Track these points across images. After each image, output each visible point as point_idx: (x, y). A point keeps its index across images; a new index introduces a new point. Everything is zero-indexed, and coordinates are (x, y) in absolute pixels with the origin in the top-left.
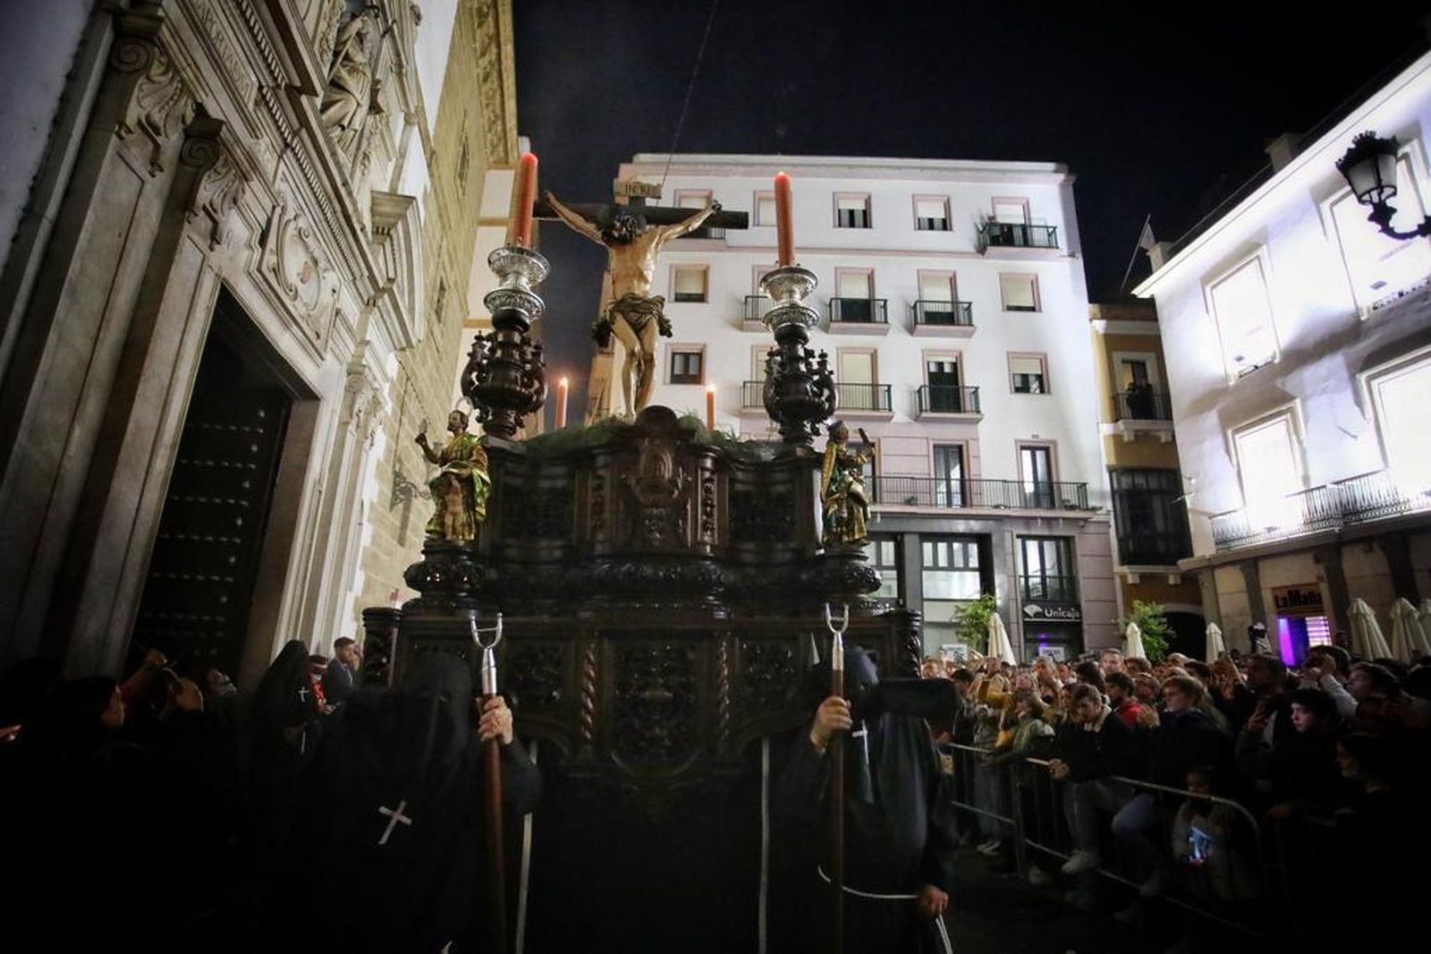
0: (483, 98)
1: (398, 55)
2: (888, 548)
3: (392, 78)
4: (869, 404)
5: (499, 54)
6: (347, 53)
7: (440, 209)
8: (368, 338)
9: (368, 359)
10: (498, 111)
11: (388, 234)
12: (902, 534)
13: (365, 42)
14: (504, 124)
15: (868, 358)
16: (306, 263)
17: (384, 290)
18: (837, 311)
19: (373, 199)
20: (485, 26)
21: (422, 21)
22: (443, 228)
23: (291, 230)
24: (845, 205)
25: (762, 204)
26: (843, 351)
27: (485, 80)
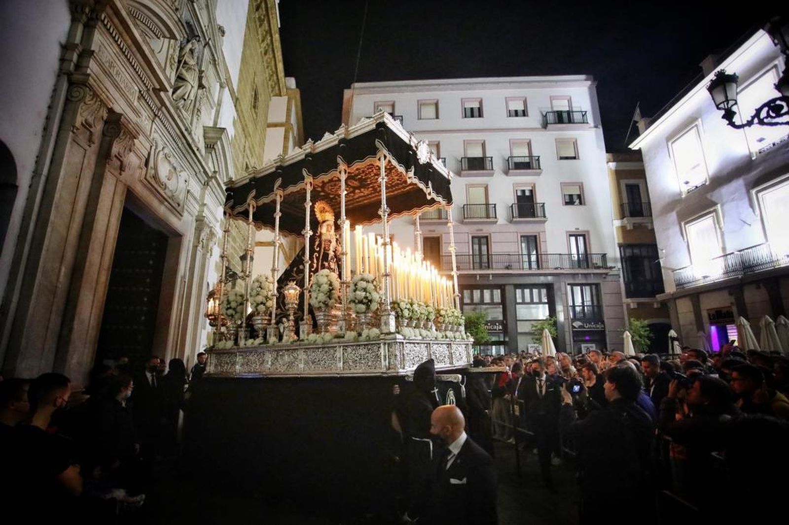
0: (265, 63)
1: (213, 55)
2: (497, 293)
3: (211, 67)
4: (484, 215)
5: (272, 40)
6: (185, 61)
7: (243, 128)
8: (205, 202)
9: (206, 213)
10: (274, 69)
11: (213, 148)
12: (505, 285)
13: (194, 54)
14: (277, 76)
15: (482, 190)
16: (170, 170)
17: (212, 177)
18: (465, 165)
19: (204, 130)
20: (263, 27)
21: (226, 34)
22: (246, 137)
23: (161, 155)
24: (468, 105)
25: (422, 107)
26: (469, 186)
27: (265, 54)
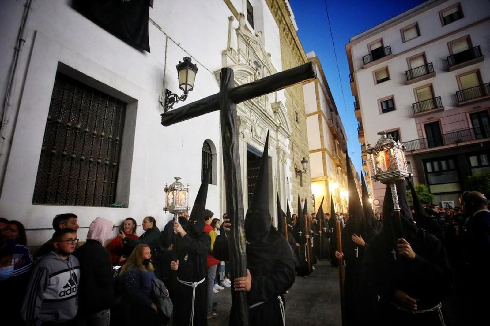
0: (294, 55)
5: (295, 42)
8: (279, 139)
9: (280, 144)
10: (300, 55)
11: (277, 112)
14: (302, 58)
15: (475, 74)
16: (261, 130)
17: (279, 127)
18: (452, 61)
19: (272, 105)
20: (289, 37)
21: (271, 55)
22: (292, 98)
23: (256, 125)
24: (447, 14)
25: (404, 33)
26: (458, 77)
27: (293, 50)
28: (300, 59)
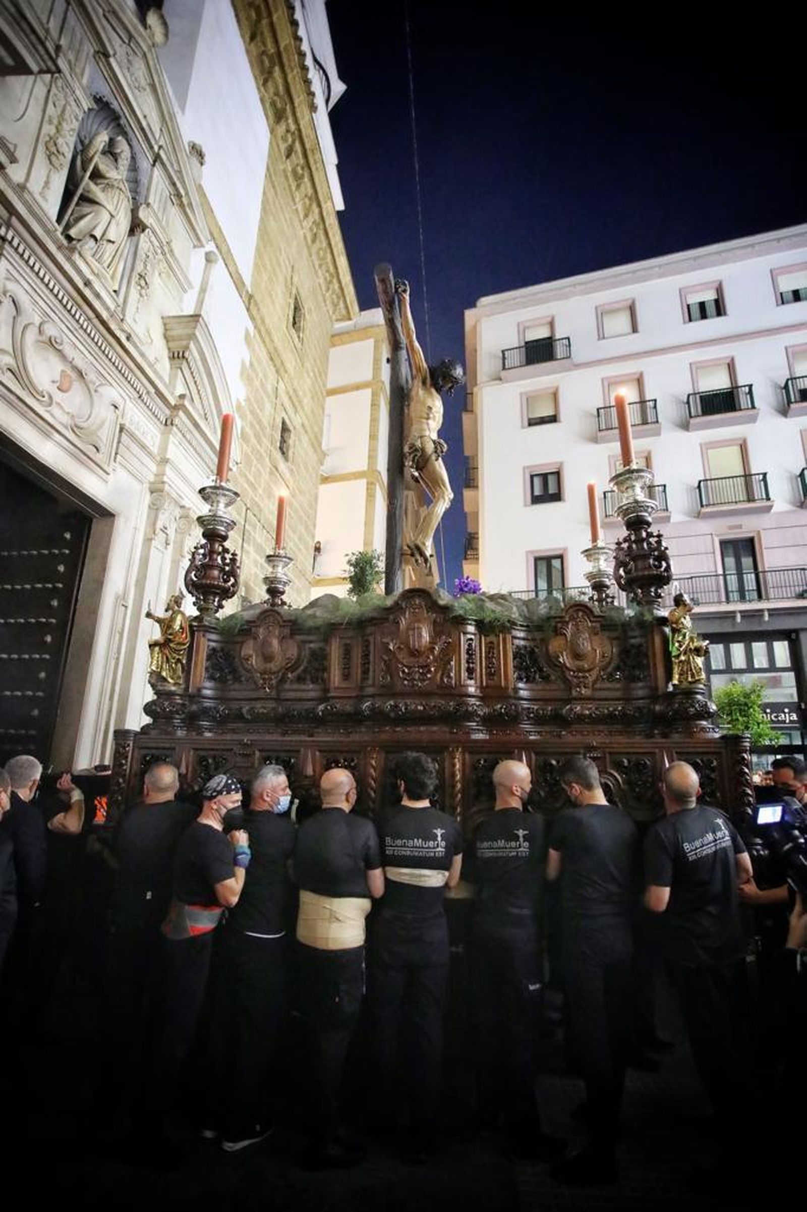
0: (314, 257)
1: (174, 184)
2: (781, 649)
4: (742, 496)
5: (321, 213)
6: (96, 169)
7: (269, 353)
8: (169, 457)
9: (171, 477)
10: (332, 270)
11: (183, 357)
12: (797, 631)
13: (120, 161)
14: (340, 282)
15: (736, 450)
16: (63, 371)
17: (176, 408)
18: (696, 408)
20: (302, 188)
21: (206, 158)
22: (277, 371)
24: (694, 299)
25: (605, 319)
26: (706, 447)
27: (314, 241)
28: (331, 282)
